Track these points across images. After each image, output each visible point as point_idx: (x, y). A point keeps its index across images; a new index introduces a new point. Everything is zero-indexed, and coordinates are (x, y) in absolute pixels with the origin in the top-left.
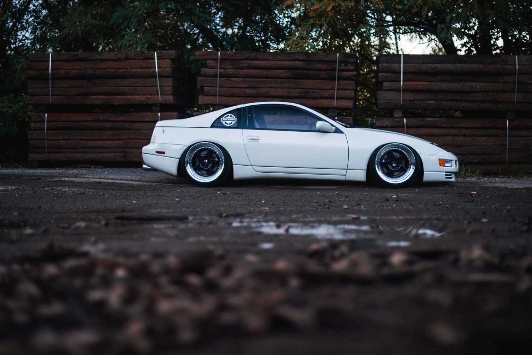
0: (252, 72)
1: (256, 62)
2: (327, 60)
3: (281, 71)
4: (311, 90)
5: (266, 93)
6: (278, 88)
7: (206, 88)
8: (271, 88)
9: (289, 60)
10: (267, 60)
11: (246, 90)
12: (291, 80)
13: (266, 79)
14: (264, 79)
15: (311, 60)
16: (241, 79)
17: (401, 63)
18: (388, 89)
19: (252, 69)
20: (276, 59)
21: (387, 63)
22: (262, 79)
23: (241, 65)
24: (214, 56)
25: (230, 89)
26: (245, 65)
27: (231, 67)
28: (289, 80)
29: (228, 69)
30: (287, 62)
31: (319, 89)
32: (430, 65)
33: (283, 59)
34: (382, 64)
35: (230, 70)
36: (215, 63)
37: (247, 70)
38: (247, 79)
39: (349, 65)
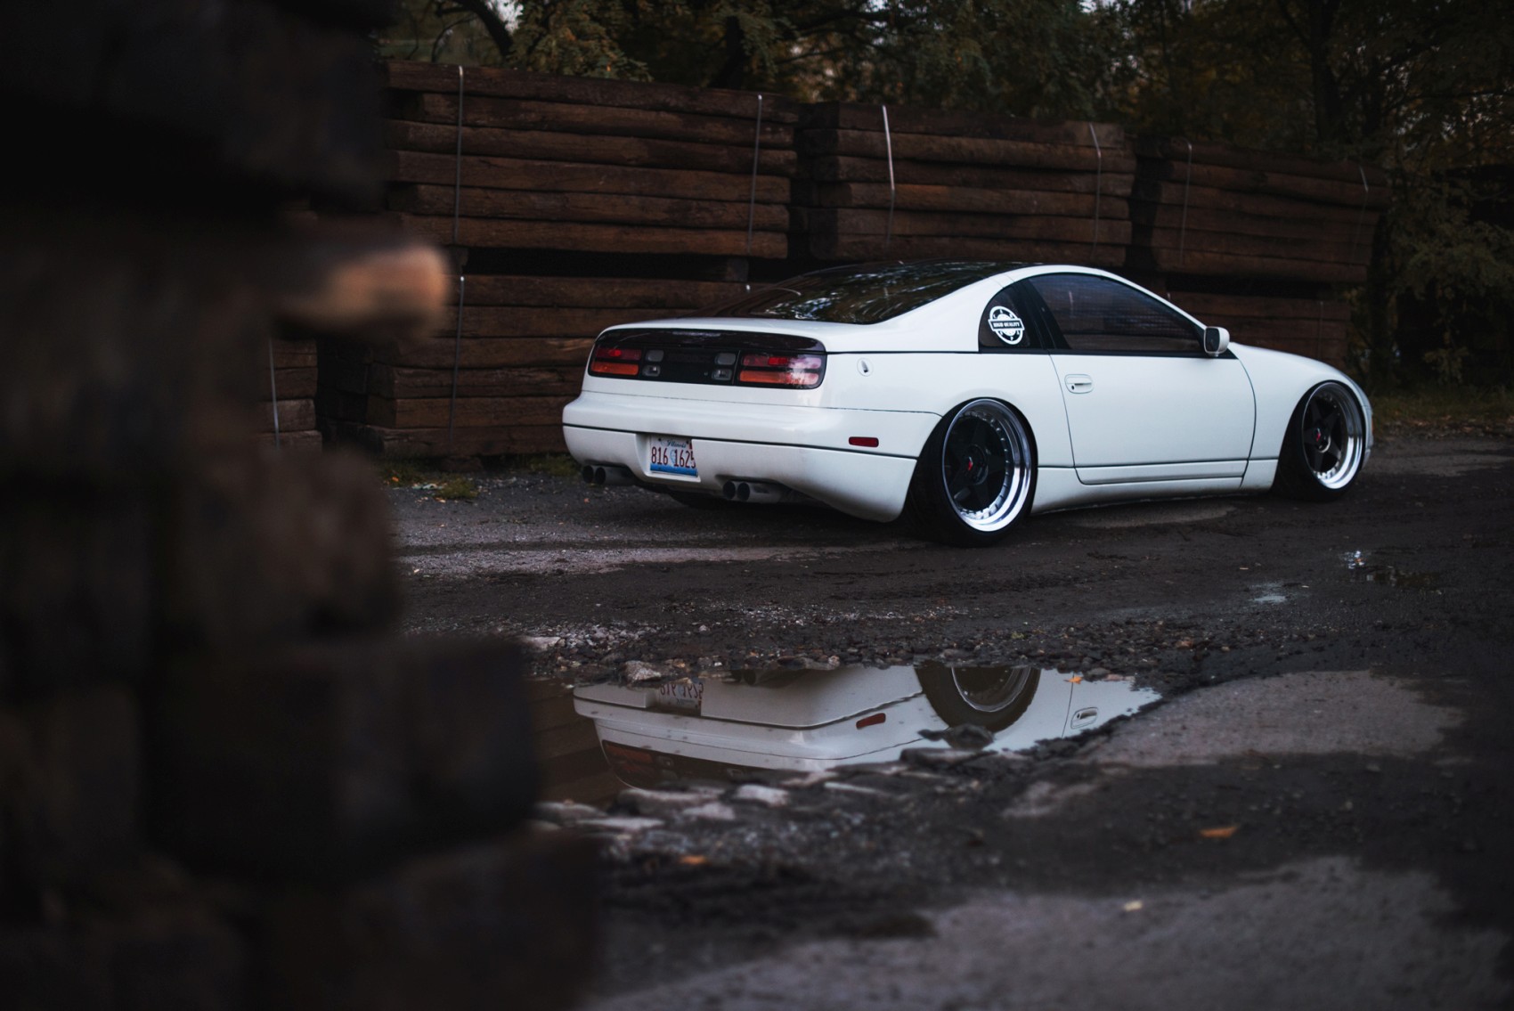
0: (548, 139)
1: (563, 109)
2: (733, 111)
3: (624, 141)
4: (695, 203)
5: (587, 208)
6: (615, 194)
7: (423, 187)
8: (595, 192)
9: (644, 108)
10: (588, 103)
11: (533, 197)
12: (646, 170)
13: (587, 166)
14: (580, 166)
15: (698, 109)
16: (520, 163)
17: (884, 131)
18: (862, 203)
19: (550, 130)
20: (610, 103)
21: (854, 128)
22: (574, 165)
23: (522, 115)
24: (446, 80)
25: (489, 194)
26: (533, 115)
27: (491, 119)
28: (641, 170)
29: (483, 126)
30: (642, 115)
31: (710, 200)
32: (945, 140)
33: (629, 103)
34: (845, 131)
35: (489, 130)
36: (449, 106)
37: (536, 134)
38: (538, 163)
39: (781, 129)
